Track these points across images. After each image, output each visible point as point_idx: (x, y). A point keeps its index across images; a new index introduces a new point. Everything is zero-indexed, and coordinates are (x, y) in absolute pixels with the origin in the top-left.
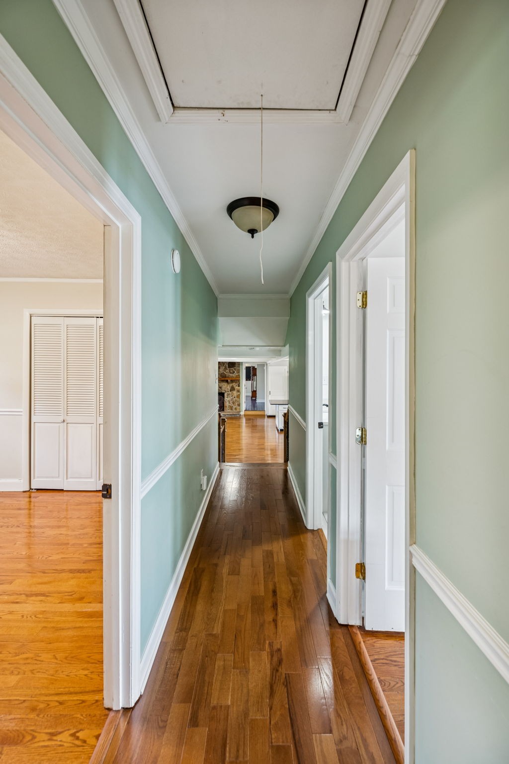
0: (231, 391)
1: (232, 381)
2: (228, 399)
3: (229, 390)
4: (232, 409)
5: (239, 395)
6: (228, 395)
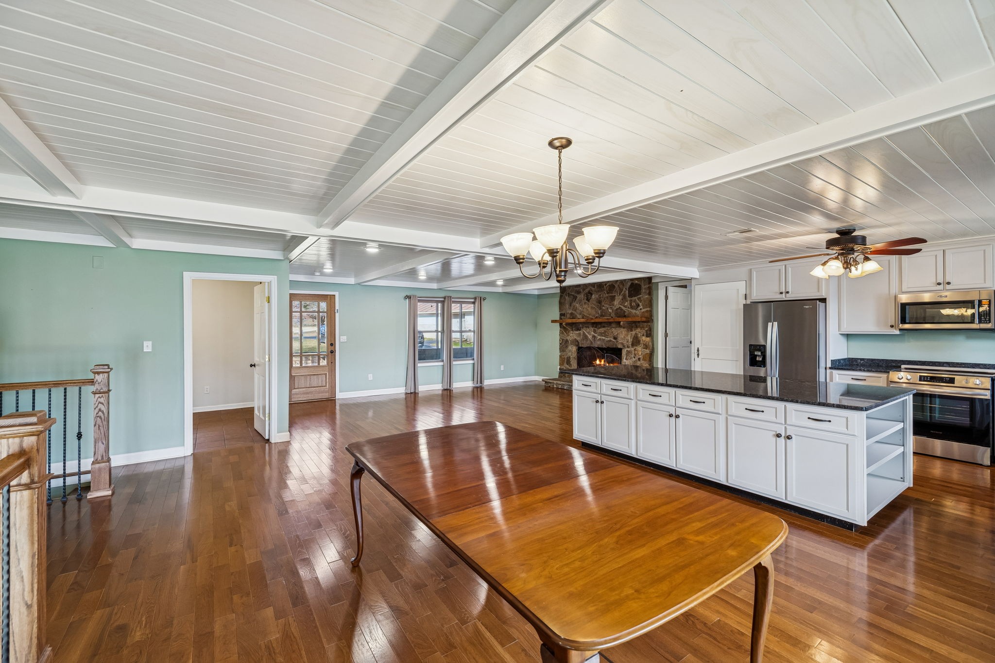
1: (635, 324)
3: (630, 344)
6: (628, 352)
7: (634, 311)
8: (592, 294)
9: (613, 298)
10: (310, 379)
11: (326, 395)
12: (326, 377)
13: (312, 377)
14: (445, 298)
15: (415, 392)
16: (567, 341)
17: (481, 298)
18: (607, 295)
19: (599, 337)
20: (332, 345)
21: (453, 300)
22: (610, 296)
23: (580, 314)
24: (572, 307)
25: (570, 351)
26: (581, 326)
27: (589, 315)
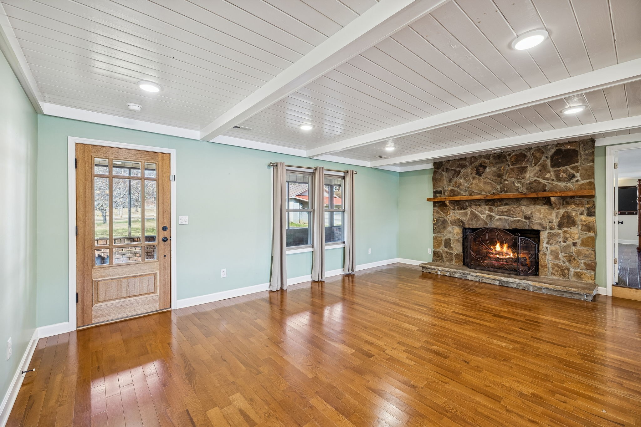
0: (560, 226)
1: (566, 200)
2: (552, 247)
3: (555, 225)
4: (564, 275)
5: (593, 239)
6: (551, 236)
7: (562, 184)
8: (485, 168)
9: (523, 170)
10: (128, 283)
11: (155, 307)
12: (155, 278)
13: (131, 280)
14: (315, 169)
15: (282, 289)
16: (445, 221)
17: (353, 171)
18: (511, 167)
19: (498, 217)
20: (165, 229)
21: (325, 172)
22: (517, 168)
23: (466, 191)
24: (453, 183)
25: (450, 232)
26: (467, 204)
27: (481, 191)
